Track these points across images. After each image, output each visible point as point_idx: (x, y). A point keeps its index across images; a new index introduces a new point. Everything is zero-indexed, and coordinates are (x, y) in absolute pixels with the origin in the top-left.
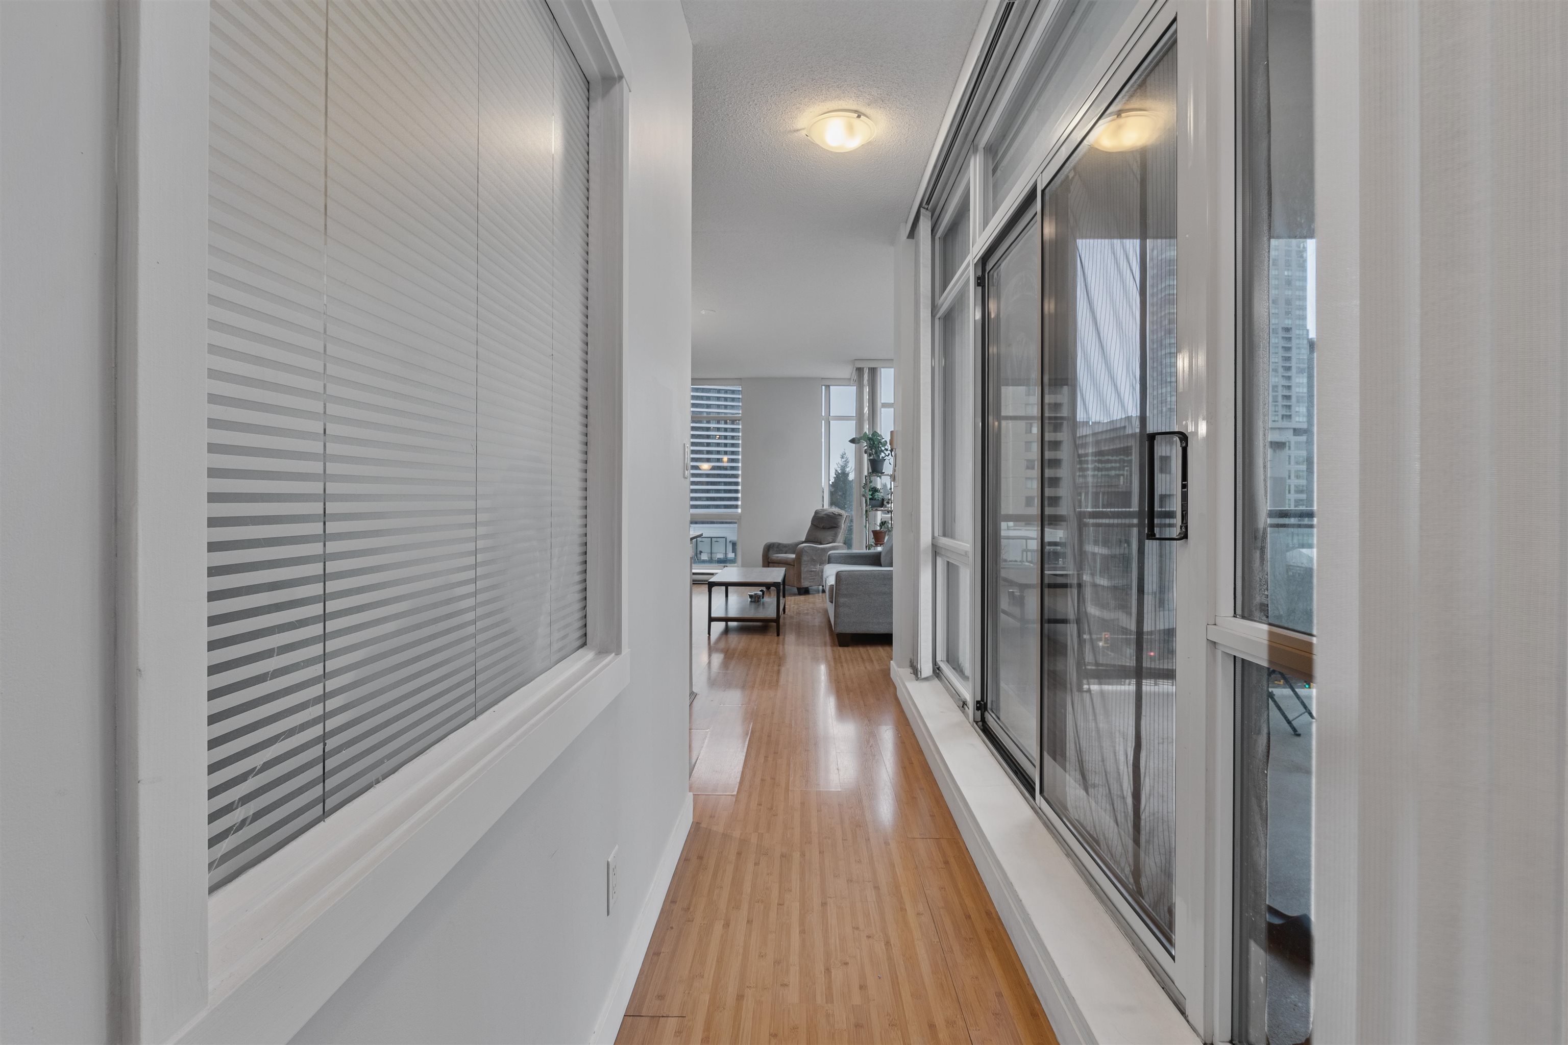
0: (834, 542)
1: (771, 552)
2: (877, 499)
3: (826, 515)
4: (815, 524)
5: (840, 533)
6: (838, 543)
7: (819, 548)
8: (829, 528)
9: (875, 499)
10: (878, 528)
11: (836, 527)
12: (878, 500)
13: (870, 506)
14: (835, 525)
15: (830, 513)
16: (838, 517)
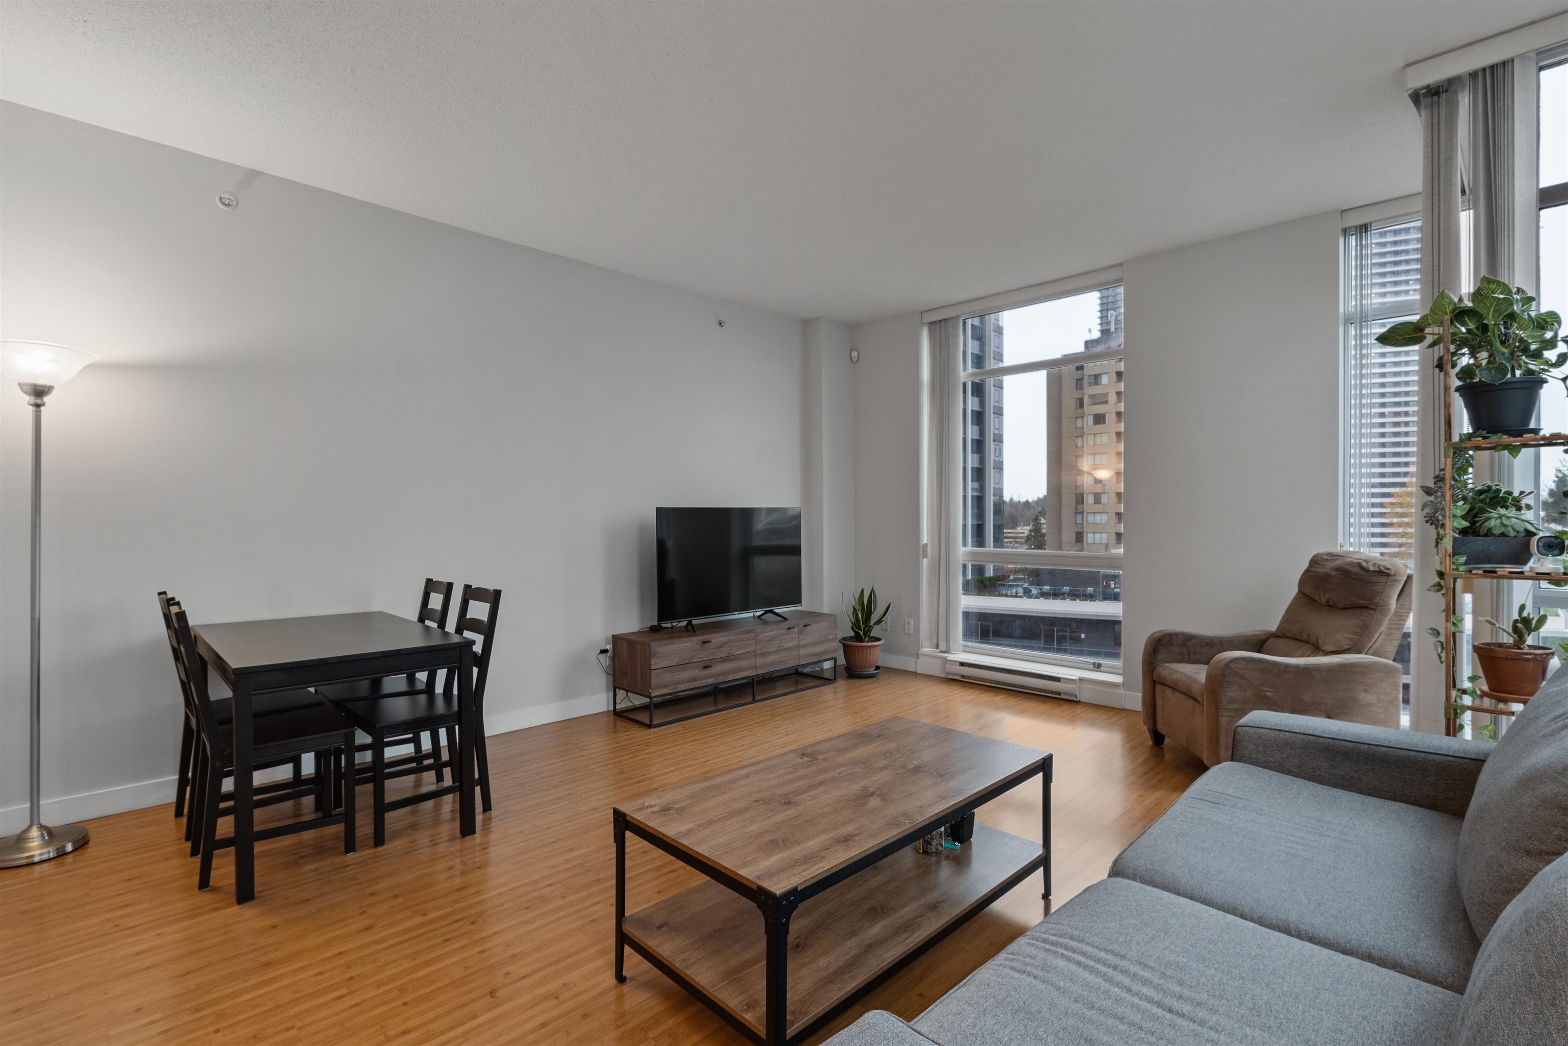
0: (1359, 652)
1: (1161, 656)
2: (1497, 531)
3: (1337, 569)
4: (1306, 591)
5: (1379, 624)
6: (1375, 654)
7: (1287, 666)
8: (1345, 608)
9: (1489, 533)
10: (1507, 639)
11: (1366, 608)
12: (1503, 535)
13: (1463, 559)
14: (1365, 602)
15: (1351, 564)
16: (1374, 579)
